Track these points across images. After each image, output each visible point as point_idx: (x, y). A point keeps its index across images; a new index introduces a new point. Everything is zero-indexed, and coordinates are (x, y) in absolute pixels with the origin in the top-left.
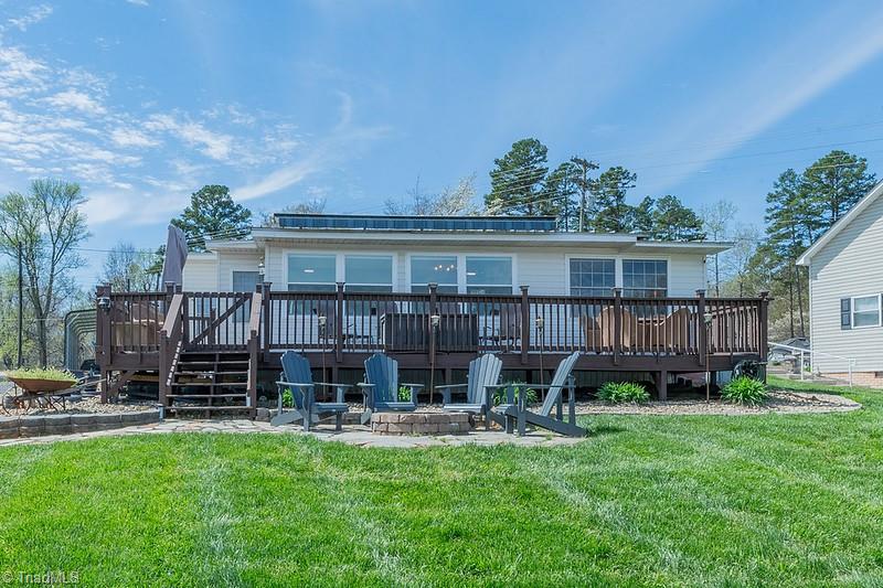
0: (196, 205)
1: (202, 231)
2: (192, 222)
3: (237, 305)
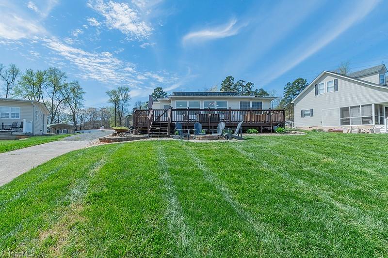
0: (155, 92)
2: (154, 96)
3: (165, 112)
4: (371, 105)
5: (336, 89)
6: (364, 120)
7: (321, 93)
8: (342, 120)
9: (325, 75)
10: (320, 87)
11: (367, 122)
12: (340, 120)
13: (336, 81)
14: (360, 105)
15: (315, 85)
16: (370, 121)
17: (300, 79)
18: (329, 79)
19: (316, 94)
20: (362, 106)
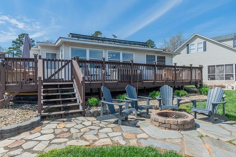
0: (19, 38)
1: (21, 44)
2: (18, 42)
4: (232, 65)
5: (205, 50)
6: (227, 76)
7: (192, 52)
8: (209, 76)
9: (196, 37)
10: (191, 47)
11: (229, 79)
12: (207, 76)
13: (205, 43)
14: (224, 64)
15: (187, 45)
16: (231, 78)
17: (150, 40)
18: (198, 40)
19: (188, 53)
20: (226, 65)
